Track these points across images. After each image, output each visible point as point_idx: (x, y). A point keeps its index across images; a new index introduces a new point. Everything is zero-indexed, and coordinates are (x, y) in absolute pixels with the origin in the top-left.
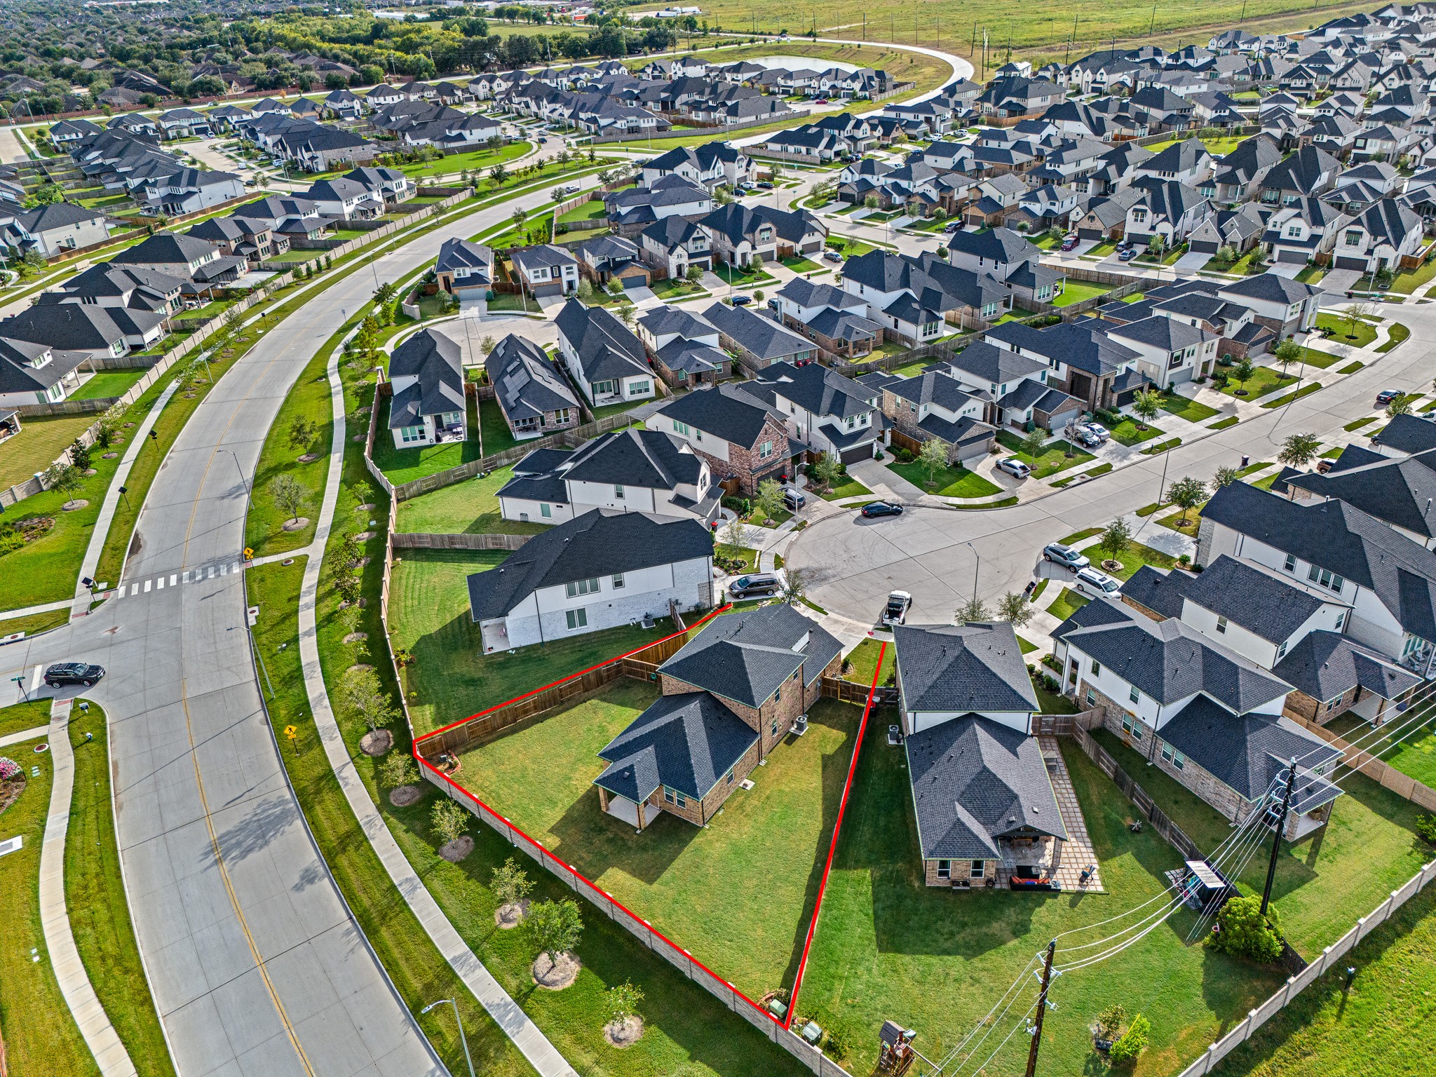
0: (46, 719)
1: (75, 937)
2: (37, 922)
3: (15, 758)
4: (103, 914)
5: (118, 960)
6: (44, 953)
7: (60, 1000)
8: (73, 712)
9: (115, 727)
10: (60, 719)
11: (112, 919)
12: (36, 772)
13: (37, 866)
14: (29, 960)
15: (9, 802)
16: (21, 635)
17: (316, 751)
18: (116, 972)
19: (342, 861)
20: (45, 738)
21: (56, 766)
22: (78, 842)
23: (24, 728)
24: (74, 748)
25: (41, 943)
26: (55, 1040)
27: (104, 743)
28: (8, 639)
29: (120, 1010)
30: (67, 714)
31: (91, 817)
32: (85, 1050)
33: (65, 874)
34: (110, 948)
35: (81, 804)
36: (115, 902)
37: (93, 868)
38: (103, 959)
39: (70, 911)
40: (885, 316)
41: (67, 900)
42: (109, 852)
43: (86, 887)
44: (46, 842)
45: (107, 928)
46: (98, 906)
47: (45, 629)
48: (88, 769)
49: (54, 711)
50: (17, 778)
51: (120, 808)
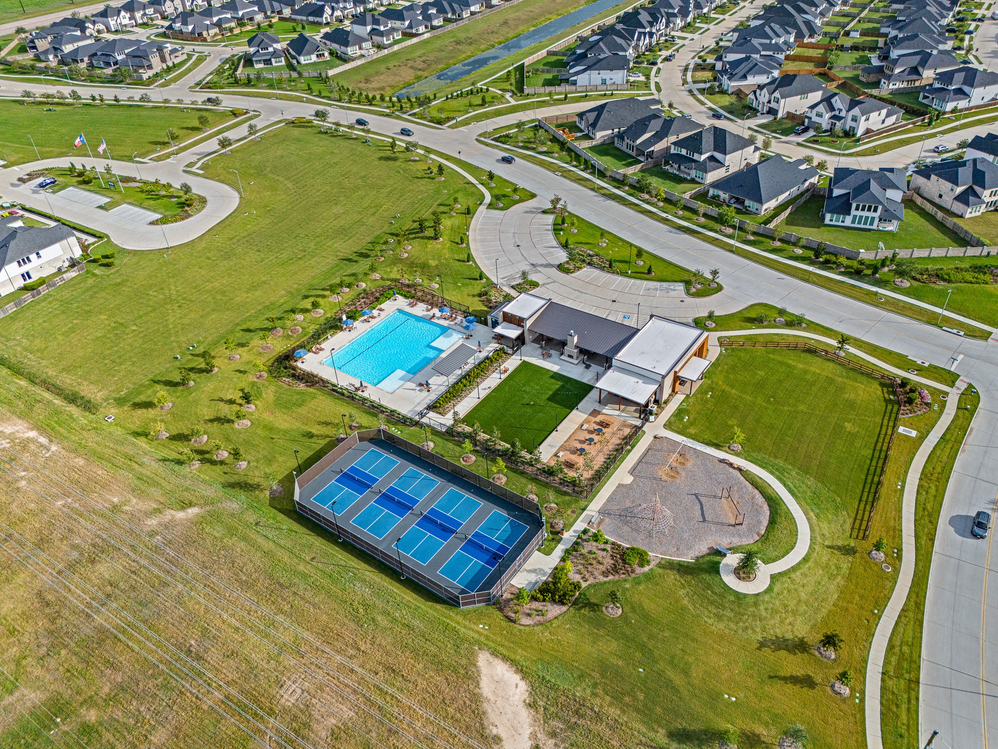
2: (906, 472)
4: (933, 491)
6: (903, 487)
8: (966, 389)
9: (981, 411)
10: (958, 389)
12: (936, 407)
13: (917, 450)
14: (897, 485)
15: (919, 413)
16: (962, 333)
20: (947, 394)
21: (946, 411)
22: (938, 452)
23: (941, 382)
24: (958, 408)
25: (904, 482)
27: (972, 415)
28: (955, 331)
29: (921, 534)
30: (963, 389)
31: (949, 446)
33: (926, 462)
34: (929, 506)
35: (948, 437)
36: (940, 490)
37: (939, 469)
38: (924, 509)
39: (921, 479)
41: (922, 474)
42: (948, 469)
43: (932, 475)
44: (925, 442)
45: (932, 498)
46: (933, 487)
47: (974, 337)
48: (959, 422)
49: (957, 383)
50: (927, 404)
51: (963, 451)
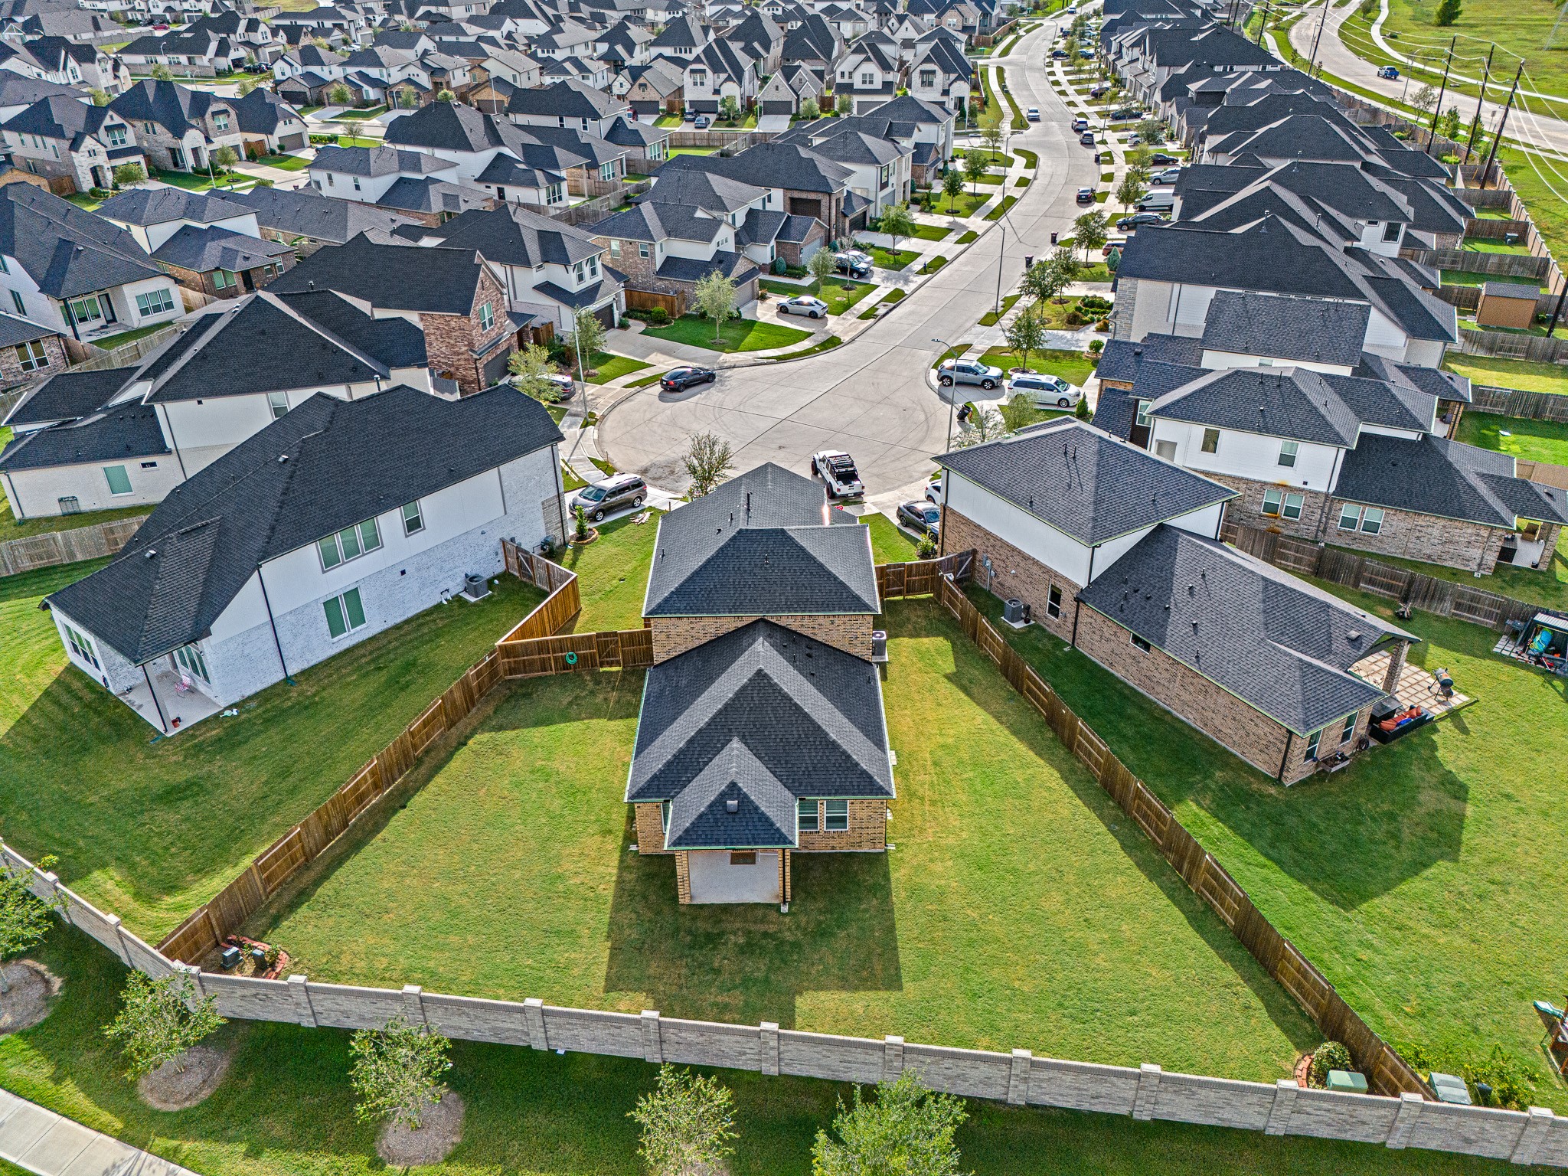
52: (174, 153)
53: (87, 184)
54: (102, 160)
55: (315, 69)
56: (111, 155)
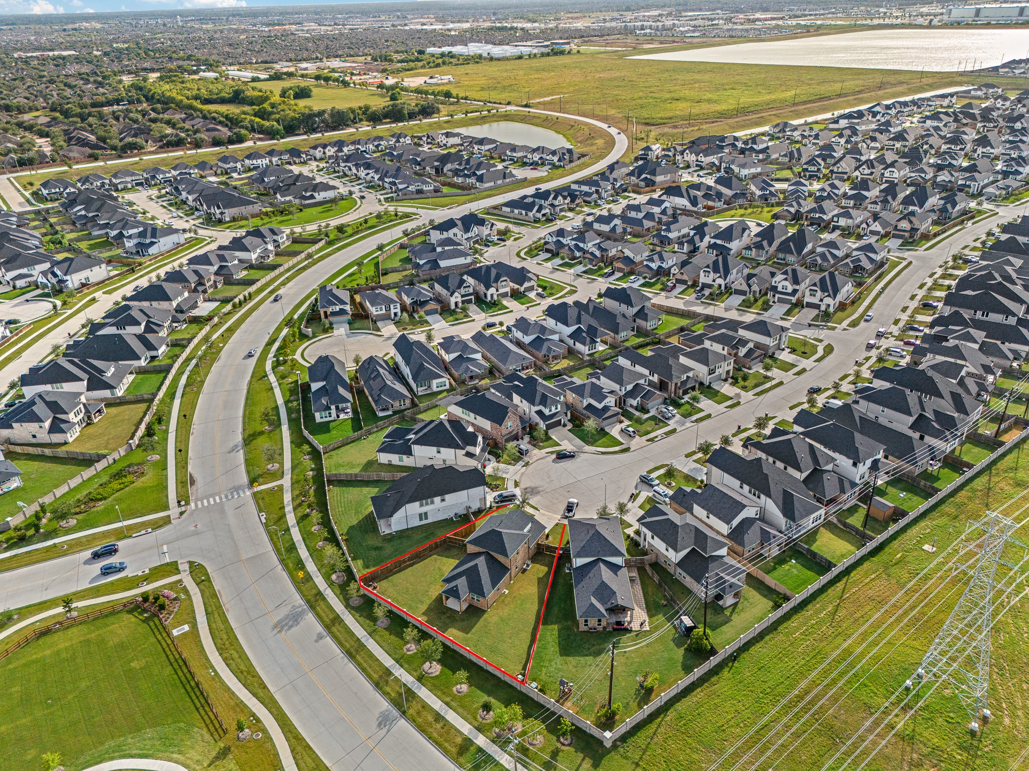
0: (178, 572)
1: (227, 664)
2: (207, 659)
3: (171, 590)
4: (235, 655)
5: (249, 672)
6: (215, 671)
7: (229, 689)
8: (190, 568)
9: (213, 574)
10: (185, 571)
11: (240, 657)
12: (183, 597)
13: (199, 636)
14: (210, 674)
15: (175, 610)
16: (150, 530)
17: (311, 583)
18: (249, 677)
19: (334, 629)
20: (180, 581)
21: (191, 593)
22: (214, 626)
23: (169, 576)
24: (197, 585)
25: (212, 667)
26: (232, 703)
27: (210, 581)
28: (143, 532)
29: (255, 691)
30: (188, 569)
31: (216, 615)
32: (245, 705)
33: (213, 639)
34: (242, 667)
35: (210, 610)
36: (239, 650)
37: (225, 637)
38: (242, 672)
39: (221, 654)
40: (569, 339)
41: (218, 650)
42: (229, 630)
43: (224, 644)
44: (199, 626)
45: (239, 660)
46: (233, 652)
47: (160, 526)
48: (207, 594)
49: (181, 567)
50: (176, 599)
51: (228, 611)
52: (485, 295)
53: (453, 307)
54: (459, 300)
55: (561, 239)
56: (463, 296)
